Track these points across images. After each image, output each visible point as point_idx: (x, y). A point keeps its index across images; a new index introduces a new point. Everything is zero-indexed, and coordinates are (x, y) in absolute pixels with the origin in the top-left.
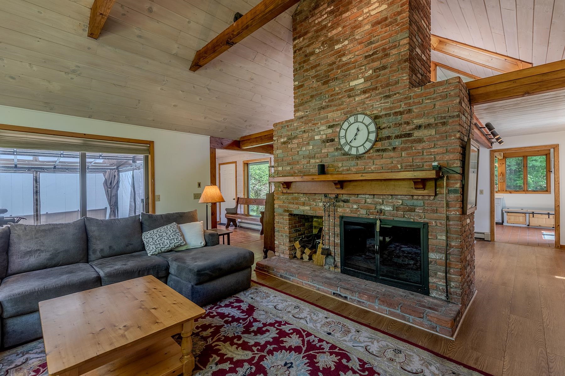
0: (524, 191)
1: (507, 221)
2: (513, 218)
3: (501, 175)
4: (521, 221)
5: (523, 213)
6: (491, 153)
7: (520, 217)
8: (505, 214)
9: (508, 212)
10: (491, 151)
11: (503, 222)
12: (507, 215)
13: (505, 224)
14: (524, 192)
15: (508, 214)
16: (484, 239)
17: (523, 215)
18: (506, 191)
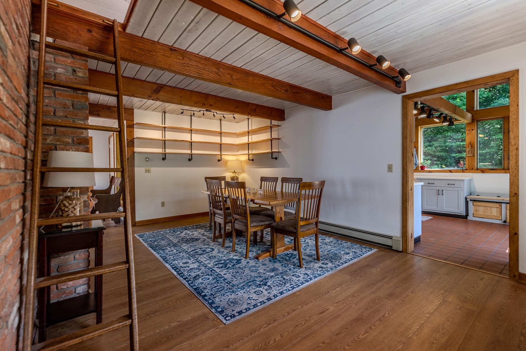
0: (504, 169)
1: (473, 214)
2: (481, 209)
3: (469, 147)
4: (493, 214)
5: (497, 202)
6: (403, 102)
7: (492, 208)
8: (470, 204)
9: (475, 201)
10: (404, 97)
11: (467, 215)
12: (473, 205)
13: (470, 217)
14: (503, 171)
15: (475, 203)
16: (391, 247)
17: (498, 205)
18: (477, 169)
